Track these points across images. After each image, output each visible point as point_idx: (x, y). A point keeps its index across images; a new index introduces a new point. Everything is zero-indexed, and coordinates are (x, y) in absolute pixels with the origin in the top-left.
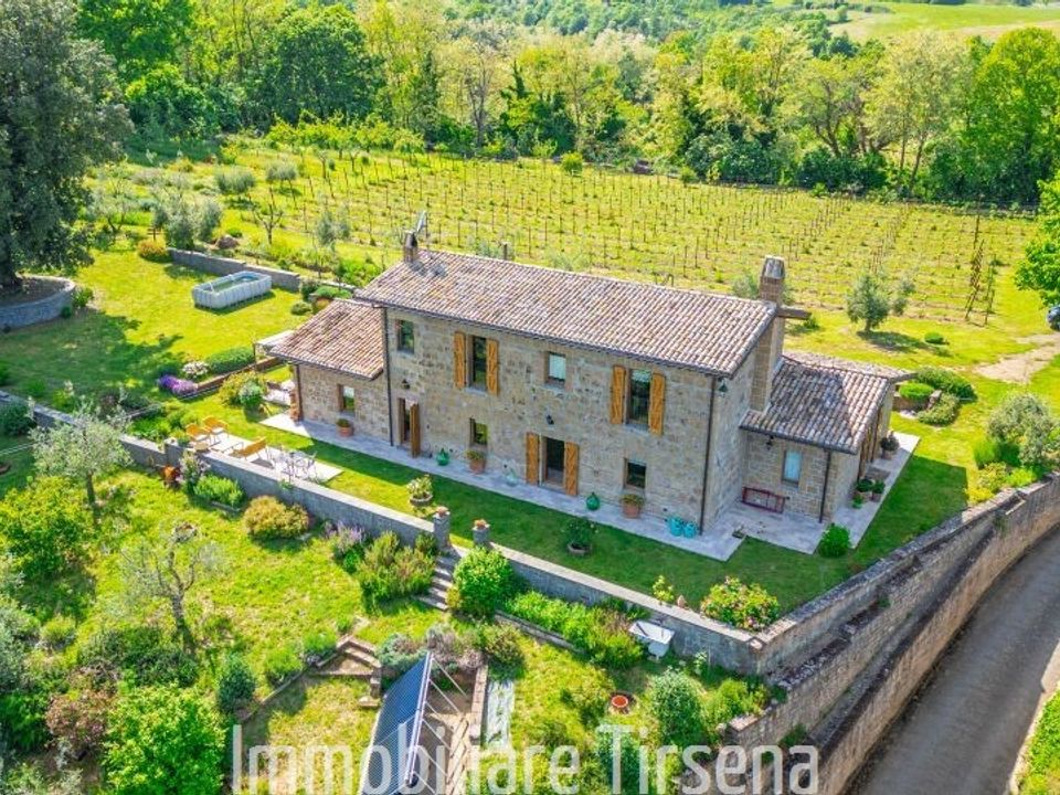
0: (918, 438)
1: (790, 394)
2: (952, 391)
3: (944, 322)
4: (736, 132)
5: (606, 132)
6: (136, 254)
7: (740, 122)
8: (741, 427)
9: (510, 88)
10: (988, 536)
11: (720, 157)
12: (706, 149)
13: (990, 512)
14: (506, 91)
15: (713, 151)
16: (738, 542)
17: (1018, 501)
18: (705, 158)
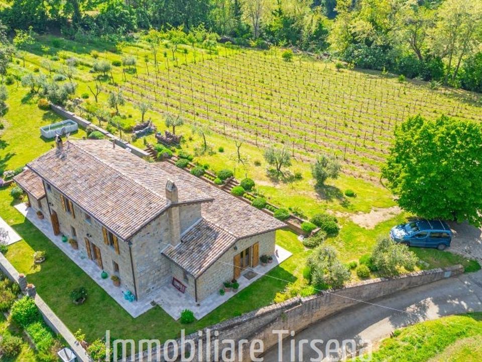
0: (292, 254)
1: (194, 238)
2: (325, 230)
3: (369, 181)
4: (368, 43)
5: (315, 36)
6: (37, 105)
7: (371, 39)
8: (162, 253)
9: (276, 10)
10: (273, 321)
11: (358, 56)
12: (353, 52)
13: (278, 309)
14: (274, 12)
15: (356, 53)
16: (151, 307)
17: (299, 304)
18: (352, 55)
